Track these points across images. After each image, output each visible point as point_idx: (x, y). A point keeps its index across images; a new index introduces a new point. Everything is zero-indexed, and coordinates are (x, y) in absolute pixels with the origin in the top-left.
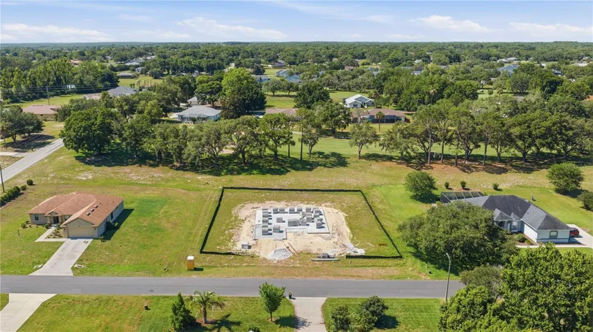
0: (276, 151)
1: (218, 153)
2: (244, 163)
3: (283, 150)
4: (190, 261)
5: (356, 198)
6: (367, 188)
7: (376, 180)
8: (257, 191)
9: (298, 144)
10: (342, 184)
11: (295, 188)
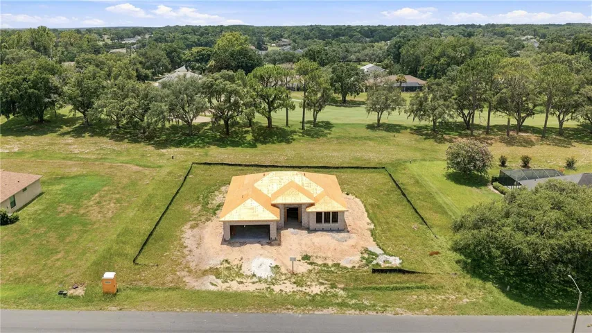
0: (269, 119)
1: (192, 120)
2: (226, 134)
3: (279, 116)
4: (108, 280)
5: (380, 178)
6: (392, 165)
7: (402, 155)
8: (240, 168)
9: (299, 110)
10: (358, 159)
11: (295, 165)
